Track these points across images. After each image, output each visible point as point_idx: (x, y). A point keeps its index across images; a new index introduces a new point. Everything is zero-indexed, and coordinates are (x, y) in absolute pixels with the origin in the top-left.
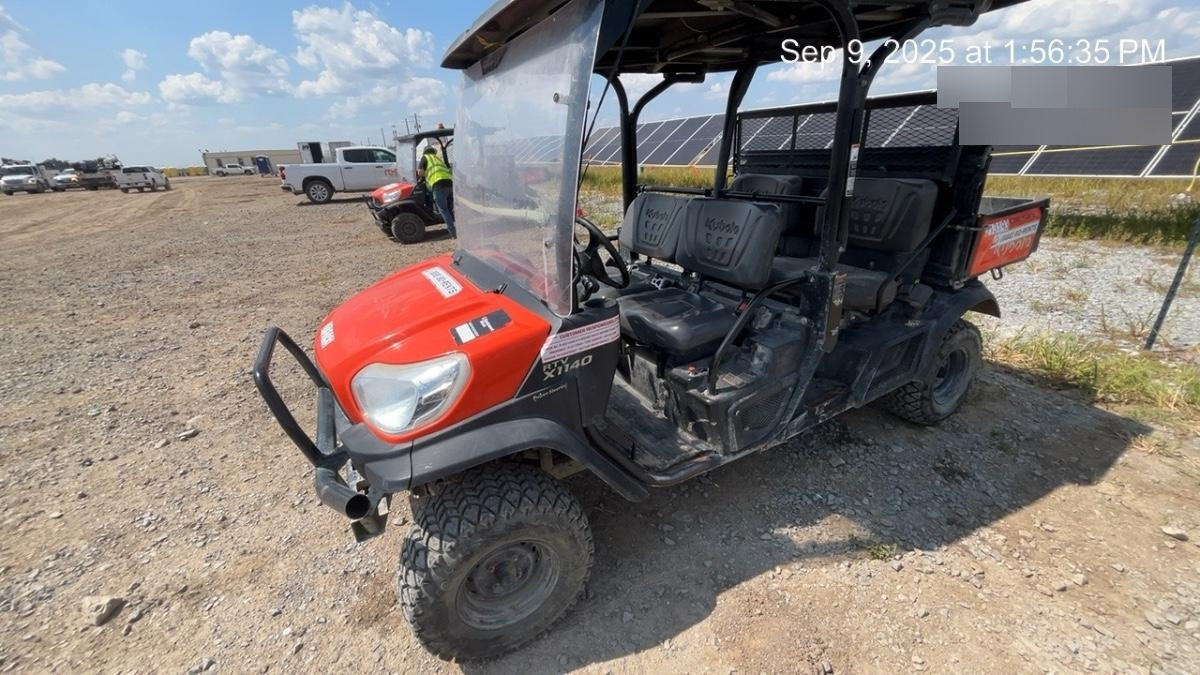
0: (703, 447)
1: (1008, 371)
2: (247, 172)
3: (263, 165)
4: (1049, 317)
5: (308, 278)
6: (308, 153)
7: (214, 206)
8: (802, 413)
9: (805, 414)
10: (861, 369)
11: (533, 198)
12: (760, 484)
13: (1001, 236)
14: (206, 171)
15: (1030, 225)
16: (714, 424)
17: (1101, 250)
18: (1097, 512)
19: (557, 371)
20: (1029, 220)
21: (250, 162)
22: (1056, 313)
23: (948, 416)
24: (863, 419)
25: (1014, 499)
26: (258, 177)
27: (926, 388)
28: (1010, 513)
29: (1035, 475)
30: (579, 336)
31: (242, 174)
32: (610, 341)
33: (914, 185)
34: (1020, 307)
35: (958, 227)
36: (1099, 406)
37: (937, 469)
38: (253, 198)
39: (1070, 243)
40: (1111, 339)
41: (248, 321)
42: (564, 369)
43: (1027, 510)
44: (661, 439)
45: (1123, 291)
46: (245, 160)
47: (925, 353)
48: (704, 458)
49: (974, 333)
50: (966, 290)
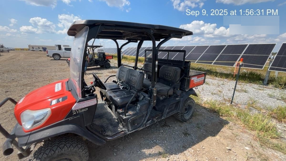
0: (123, 129)
1: (205, 108)
2: (40, 51)
3: (45, 49)
4: (214, 96)
5: (46, 79)
6: (57, 48)
7: (27, 59)
8: (150, 120)
9: (150, 121)
10: (165, 109)
11: (109, 63)
12: (142, 137)
13: (195, 80)
14: (29, 50)
15: (202, 78)
16: (125, 124)
17: (227, 81)
18: (214, 144)
19: (77, 112)
20: (202, 76)
21: (41, 48)
22: (216, 95)
23: (189, 119)
24: (170, 120)
25: (198, 140)
26: (43, 52)
27: (182, 113)
28: (196, 144)
29: (203, 134)
30: (83, 104)
31: (39, 51)
32: (93, 105)
33: (176, 69)
34: (209, 93)
35: (186, 78)
36: (220, 117)
37: (183, 133)
38: (39, 57)
39: (222, 79)
40: (225, 101)
41: (23, 91)
42: (79, 112)
43: (200, 143)
44: (115, 127)
45: (230, 90)
46: (40, 48)
47: (180, 105)
48: (123, 133)
49: (192, 101)
50: (189, 91)
